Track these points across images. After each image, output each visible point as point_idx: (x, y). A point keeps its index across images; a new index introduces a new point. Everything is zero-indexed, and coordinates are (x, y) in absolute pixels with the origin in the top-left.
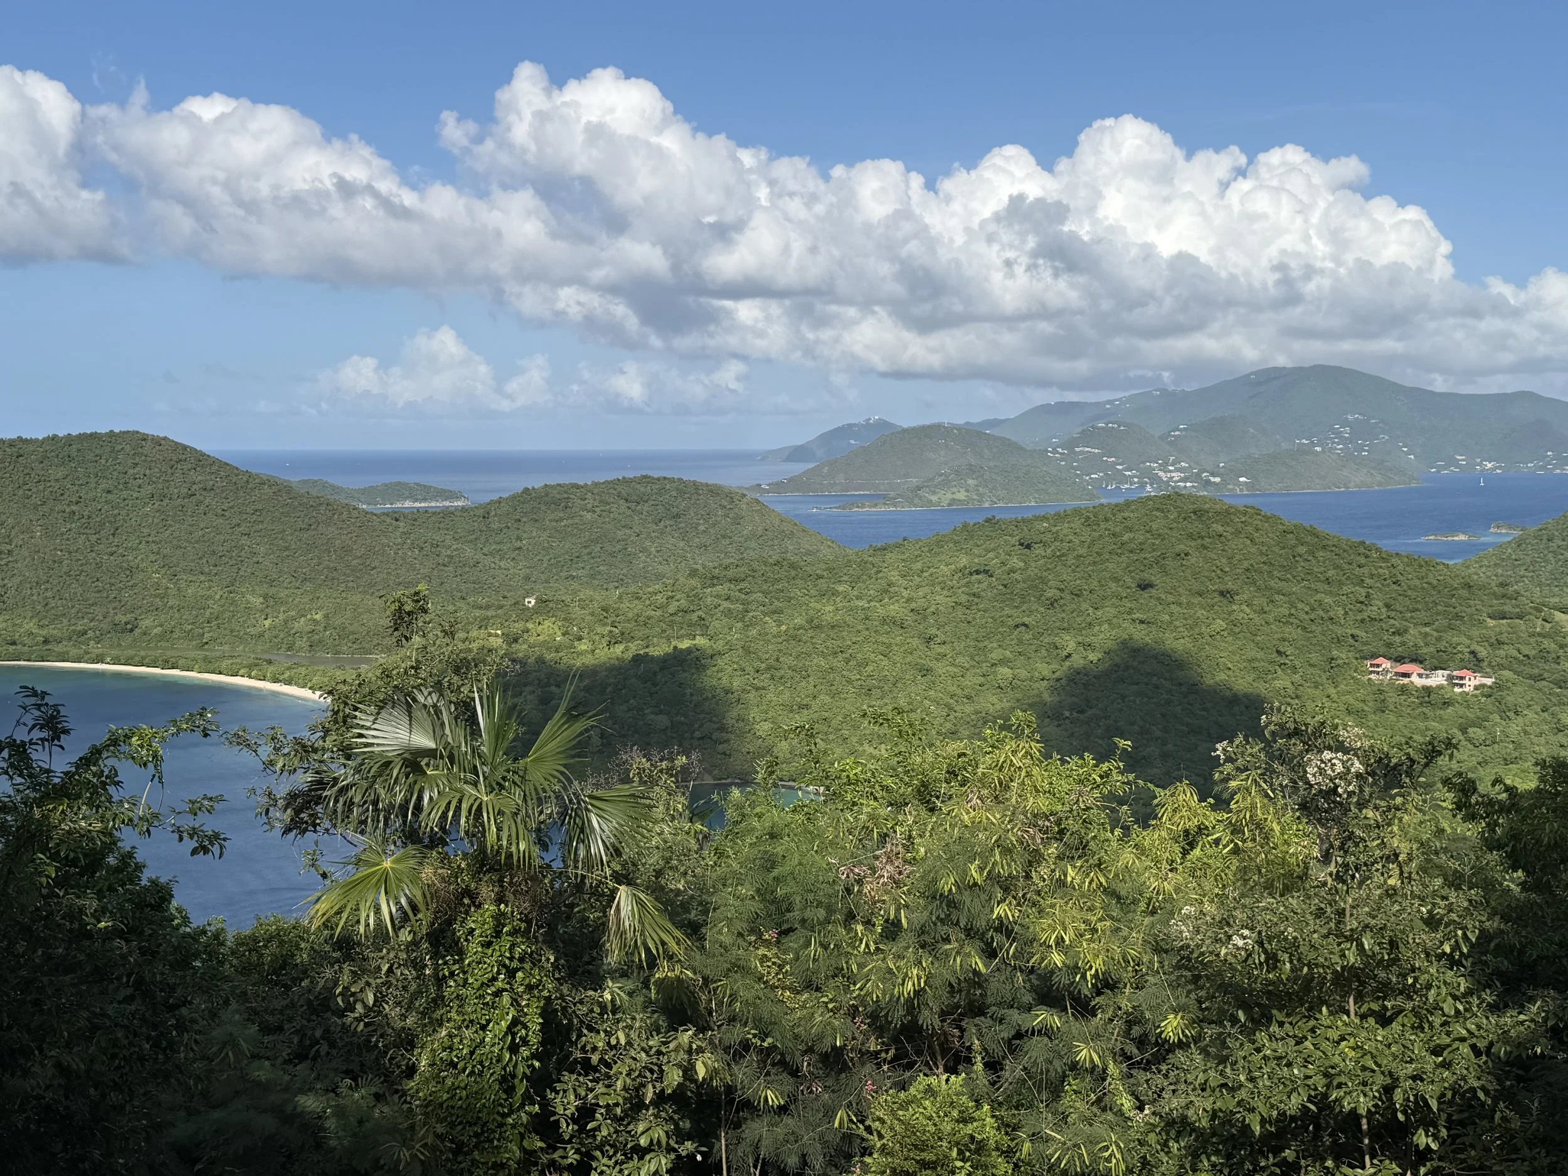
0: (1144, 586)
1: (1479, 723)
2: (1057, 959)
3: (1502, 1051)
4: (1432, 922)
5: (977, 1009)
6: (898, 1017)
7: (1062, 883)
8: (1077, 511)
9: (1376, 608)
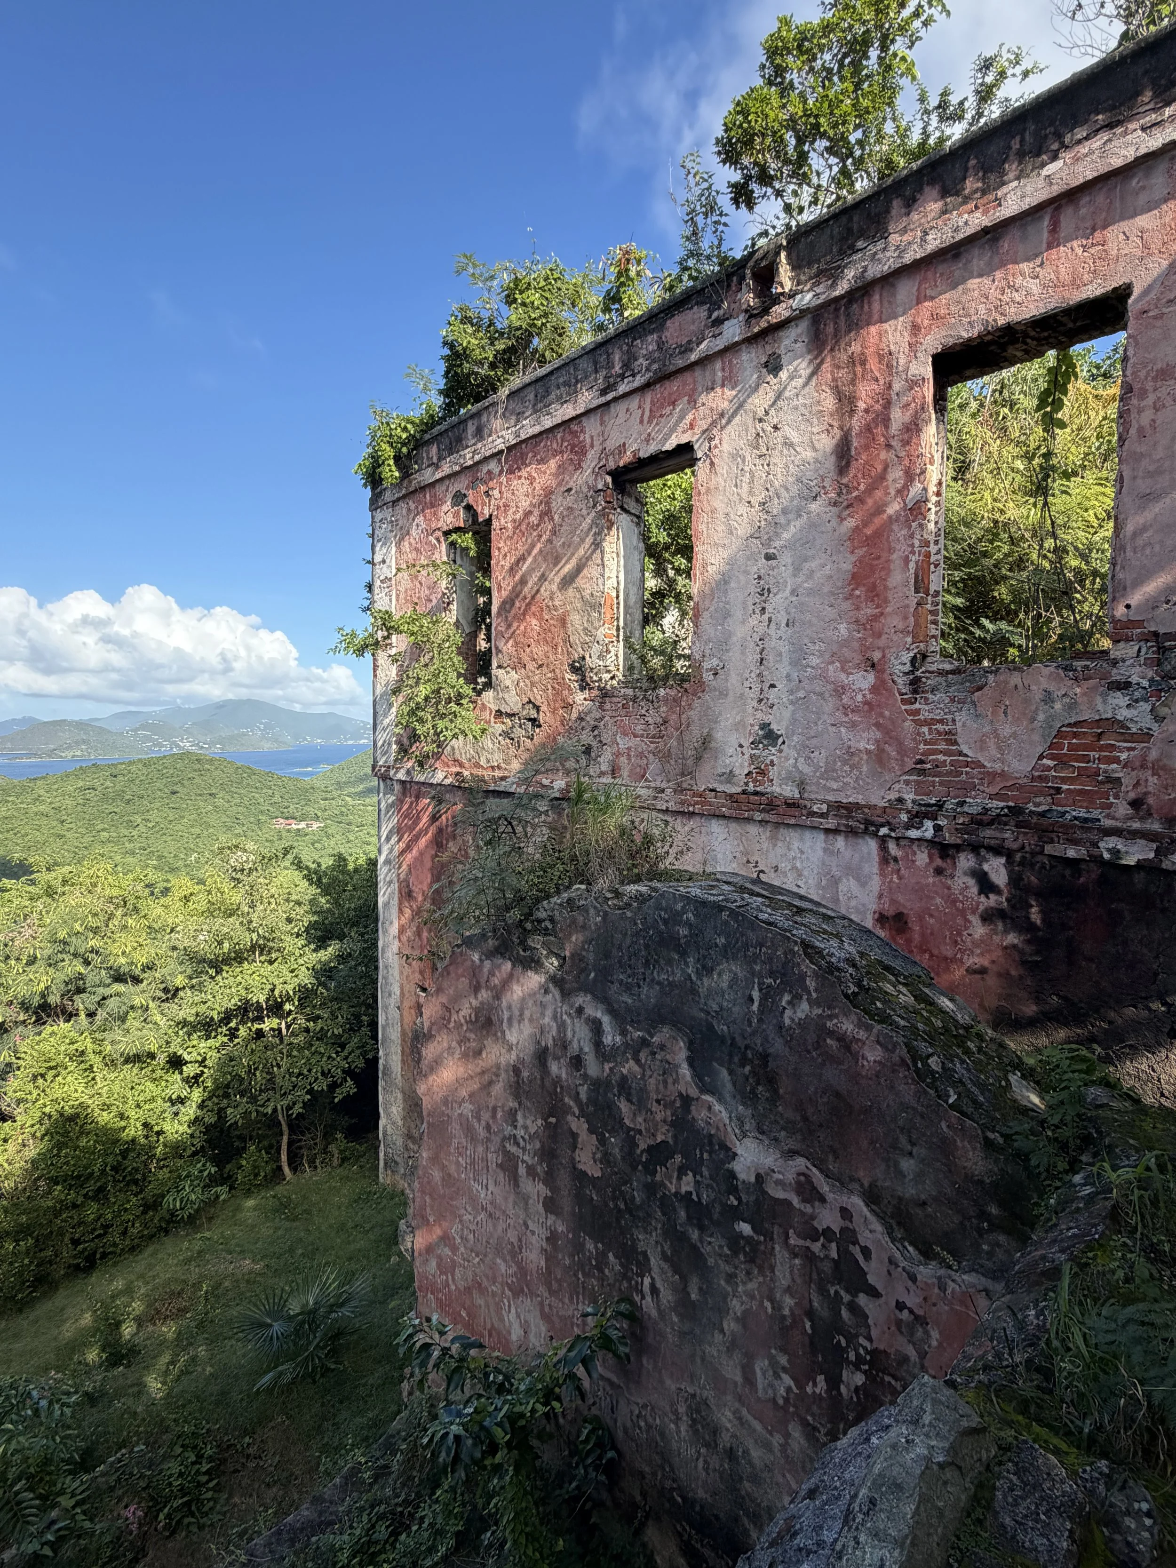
0: (174, 793)
1: (318, 841)
2: (123, 960)
3: (318, 967)
4: (289, 920)
5: (80, 991)
6: (36, 1001)
7: (125, 927)
8: (140, 760)
9: (278, 798)
